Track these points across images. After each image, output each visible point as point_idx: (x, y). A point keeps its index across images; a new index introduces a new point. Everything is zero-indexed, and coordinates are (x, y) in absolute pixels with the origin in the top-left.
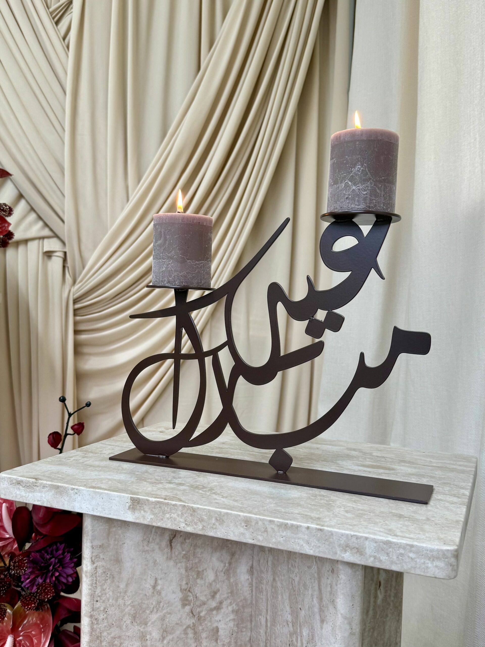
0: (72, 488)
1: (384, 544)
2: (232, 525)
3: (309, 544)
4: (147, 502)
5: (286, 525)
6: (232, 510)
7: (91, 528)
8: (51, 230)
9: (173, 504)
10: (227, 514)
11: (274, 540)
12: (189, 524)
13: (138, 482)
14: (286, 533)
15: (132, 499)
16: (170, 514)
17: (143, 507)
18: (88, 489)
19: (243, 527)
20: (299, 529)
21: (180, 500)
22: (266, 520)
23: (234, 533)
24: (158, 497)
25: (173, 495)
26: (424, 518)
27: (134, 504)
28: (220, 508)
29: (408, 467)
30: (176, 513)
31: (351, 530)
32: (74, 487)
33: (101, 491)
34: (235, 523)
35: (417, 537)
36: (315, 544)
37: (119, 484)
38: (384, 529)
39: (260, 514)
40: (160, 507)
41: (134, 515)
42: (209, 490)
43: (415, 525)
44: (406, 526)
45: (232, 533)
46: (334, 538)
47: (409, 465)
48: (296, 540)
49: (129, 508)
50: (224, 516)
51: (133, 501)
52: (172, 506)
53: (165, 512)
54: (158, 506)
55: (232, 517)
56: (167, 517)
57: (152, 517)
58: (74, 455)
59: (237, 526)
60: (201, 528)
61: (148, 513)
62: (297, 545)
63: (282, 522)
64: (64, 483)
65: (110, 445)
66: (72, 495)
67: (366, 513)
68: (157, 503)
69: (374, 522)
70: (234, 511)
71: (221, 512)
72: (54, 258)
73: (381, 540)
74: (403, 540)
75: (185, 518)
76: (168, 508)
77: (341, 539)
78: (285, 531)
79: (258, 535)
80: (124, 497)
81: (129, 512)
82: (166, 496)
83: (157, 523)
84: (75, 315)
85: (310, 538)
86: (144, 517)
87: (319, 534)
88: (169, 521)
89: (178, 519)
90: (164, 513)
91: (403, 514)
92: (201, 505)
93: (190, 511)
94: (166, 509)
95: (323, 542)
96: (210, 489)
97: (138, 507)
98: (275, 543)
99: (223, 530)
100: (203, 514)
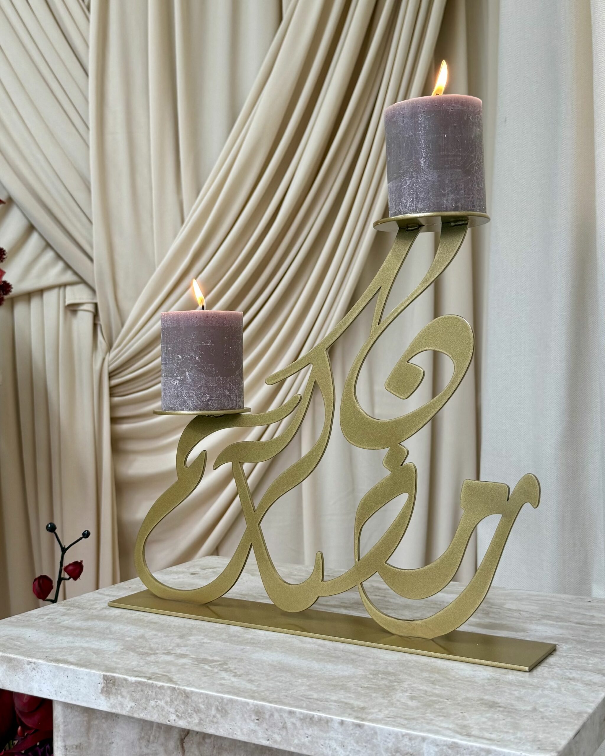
0: (28, 661)
1: (449, 748)
2: (238, 717)
3: (345, 747)
4: (124, 682)
5: (312, 718)
6: (238, 696)
7: (62, 720)
8: (75, 273)
9: (158, 686)
10: (231, 701)
11: (296, 741)
12: (182, 717)
13: (123, 652)
14: (312, 730)
15: (105, 678)
16: (156, 700)
17: (120, 690)
18: (48, 663)
19: (253, 721)
20: (329, 724)
21: (170, 680)
22: (284, 711)
23: (242, 730)
24: (140, 675)
25: (164, 672)
26: (529, 708)
27: (108, 685)
28: (222, 693)
29: (552, 626)
30: (163, 699)
31: (404, 726)
32: (30, 660)
33: (65, 666)
34: (243, 715)
35: (501, 737)
36: (353, 748)
37: (95, 656)
38: (457, 725)
39: (276, 703)
40: (142, 691)
41: (109, 701)
42: (220, 664)
43: (509, 719)
44: (494, 720)
45: (239, 730)
46: (379, 738)
47: (555, 623)
48: (327, 742)
49: (102, 692)
50: (227, 704)
51: (106, 681)
52: (157, 689)
53: (149, 698)
54: (139, 689)
55: (237, 706)
56: (152, 705)
57: (133, 704)
58: (53, 610)
59: (245, 720)
60: (198, 721)
61: (127, 700)
62: (328, 748)
63: (307, 714)
64: (19, 654)
65: (108, 595)
66: (29, 672)
67: (441, 700)
68: (138, 685)
69: (445, 715)
70: (241, 697)
71: (222, 699)
72: (80, 314)
73: (445, 741)
74: (476, 742)
75: (176, 706)
76: (152, 692)
77: (388, 740)
78: (311, 727)
79: (274, 733)
80: (94, 674)
81: (103, 698)
82: (153, 674)
83: (139, 714)
84: (111, 395)
85: (346, 739)
86: (121, 704)
87: (358, 732)
88: (155, 711)
89: (167, 708)
90: (148, 700)
91: (499, 701)
92: (197, 688)
93: (182, 696)
94: (150, 693)
95: (364, 744)
96: (223, 662)
97: (114, 691)
98: (298, 745)
99: (227, 726)
100: (200, 700)
